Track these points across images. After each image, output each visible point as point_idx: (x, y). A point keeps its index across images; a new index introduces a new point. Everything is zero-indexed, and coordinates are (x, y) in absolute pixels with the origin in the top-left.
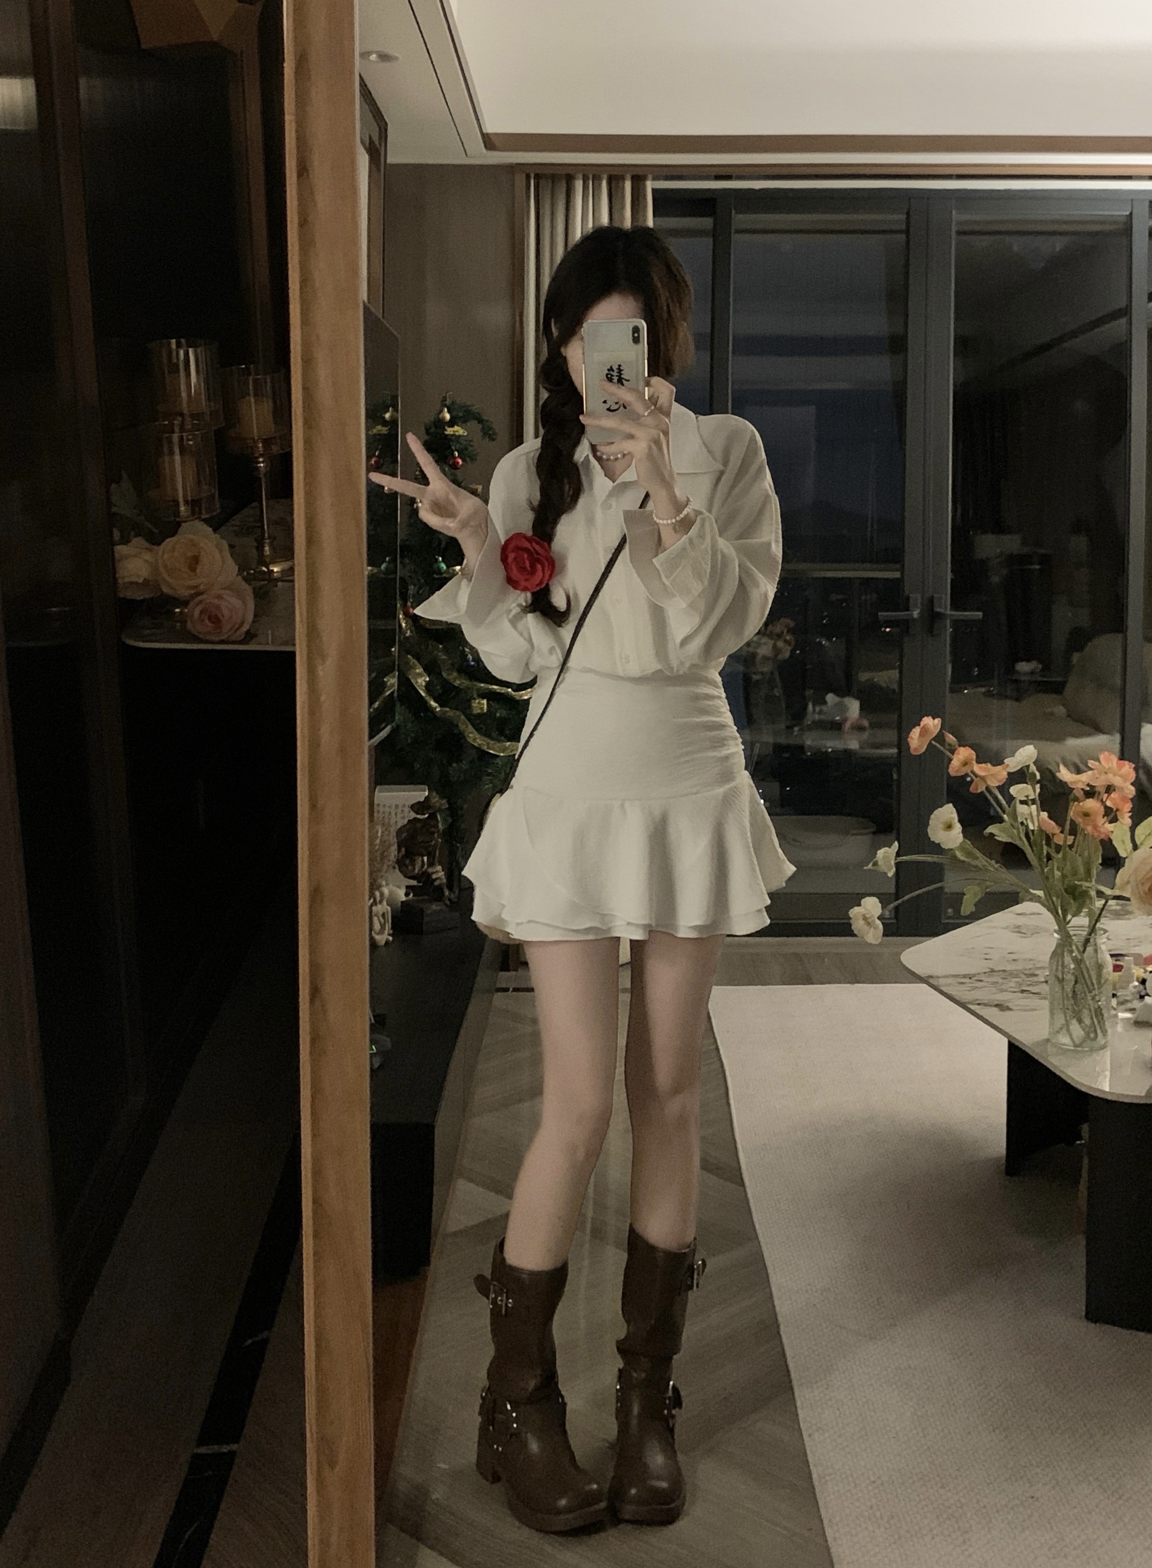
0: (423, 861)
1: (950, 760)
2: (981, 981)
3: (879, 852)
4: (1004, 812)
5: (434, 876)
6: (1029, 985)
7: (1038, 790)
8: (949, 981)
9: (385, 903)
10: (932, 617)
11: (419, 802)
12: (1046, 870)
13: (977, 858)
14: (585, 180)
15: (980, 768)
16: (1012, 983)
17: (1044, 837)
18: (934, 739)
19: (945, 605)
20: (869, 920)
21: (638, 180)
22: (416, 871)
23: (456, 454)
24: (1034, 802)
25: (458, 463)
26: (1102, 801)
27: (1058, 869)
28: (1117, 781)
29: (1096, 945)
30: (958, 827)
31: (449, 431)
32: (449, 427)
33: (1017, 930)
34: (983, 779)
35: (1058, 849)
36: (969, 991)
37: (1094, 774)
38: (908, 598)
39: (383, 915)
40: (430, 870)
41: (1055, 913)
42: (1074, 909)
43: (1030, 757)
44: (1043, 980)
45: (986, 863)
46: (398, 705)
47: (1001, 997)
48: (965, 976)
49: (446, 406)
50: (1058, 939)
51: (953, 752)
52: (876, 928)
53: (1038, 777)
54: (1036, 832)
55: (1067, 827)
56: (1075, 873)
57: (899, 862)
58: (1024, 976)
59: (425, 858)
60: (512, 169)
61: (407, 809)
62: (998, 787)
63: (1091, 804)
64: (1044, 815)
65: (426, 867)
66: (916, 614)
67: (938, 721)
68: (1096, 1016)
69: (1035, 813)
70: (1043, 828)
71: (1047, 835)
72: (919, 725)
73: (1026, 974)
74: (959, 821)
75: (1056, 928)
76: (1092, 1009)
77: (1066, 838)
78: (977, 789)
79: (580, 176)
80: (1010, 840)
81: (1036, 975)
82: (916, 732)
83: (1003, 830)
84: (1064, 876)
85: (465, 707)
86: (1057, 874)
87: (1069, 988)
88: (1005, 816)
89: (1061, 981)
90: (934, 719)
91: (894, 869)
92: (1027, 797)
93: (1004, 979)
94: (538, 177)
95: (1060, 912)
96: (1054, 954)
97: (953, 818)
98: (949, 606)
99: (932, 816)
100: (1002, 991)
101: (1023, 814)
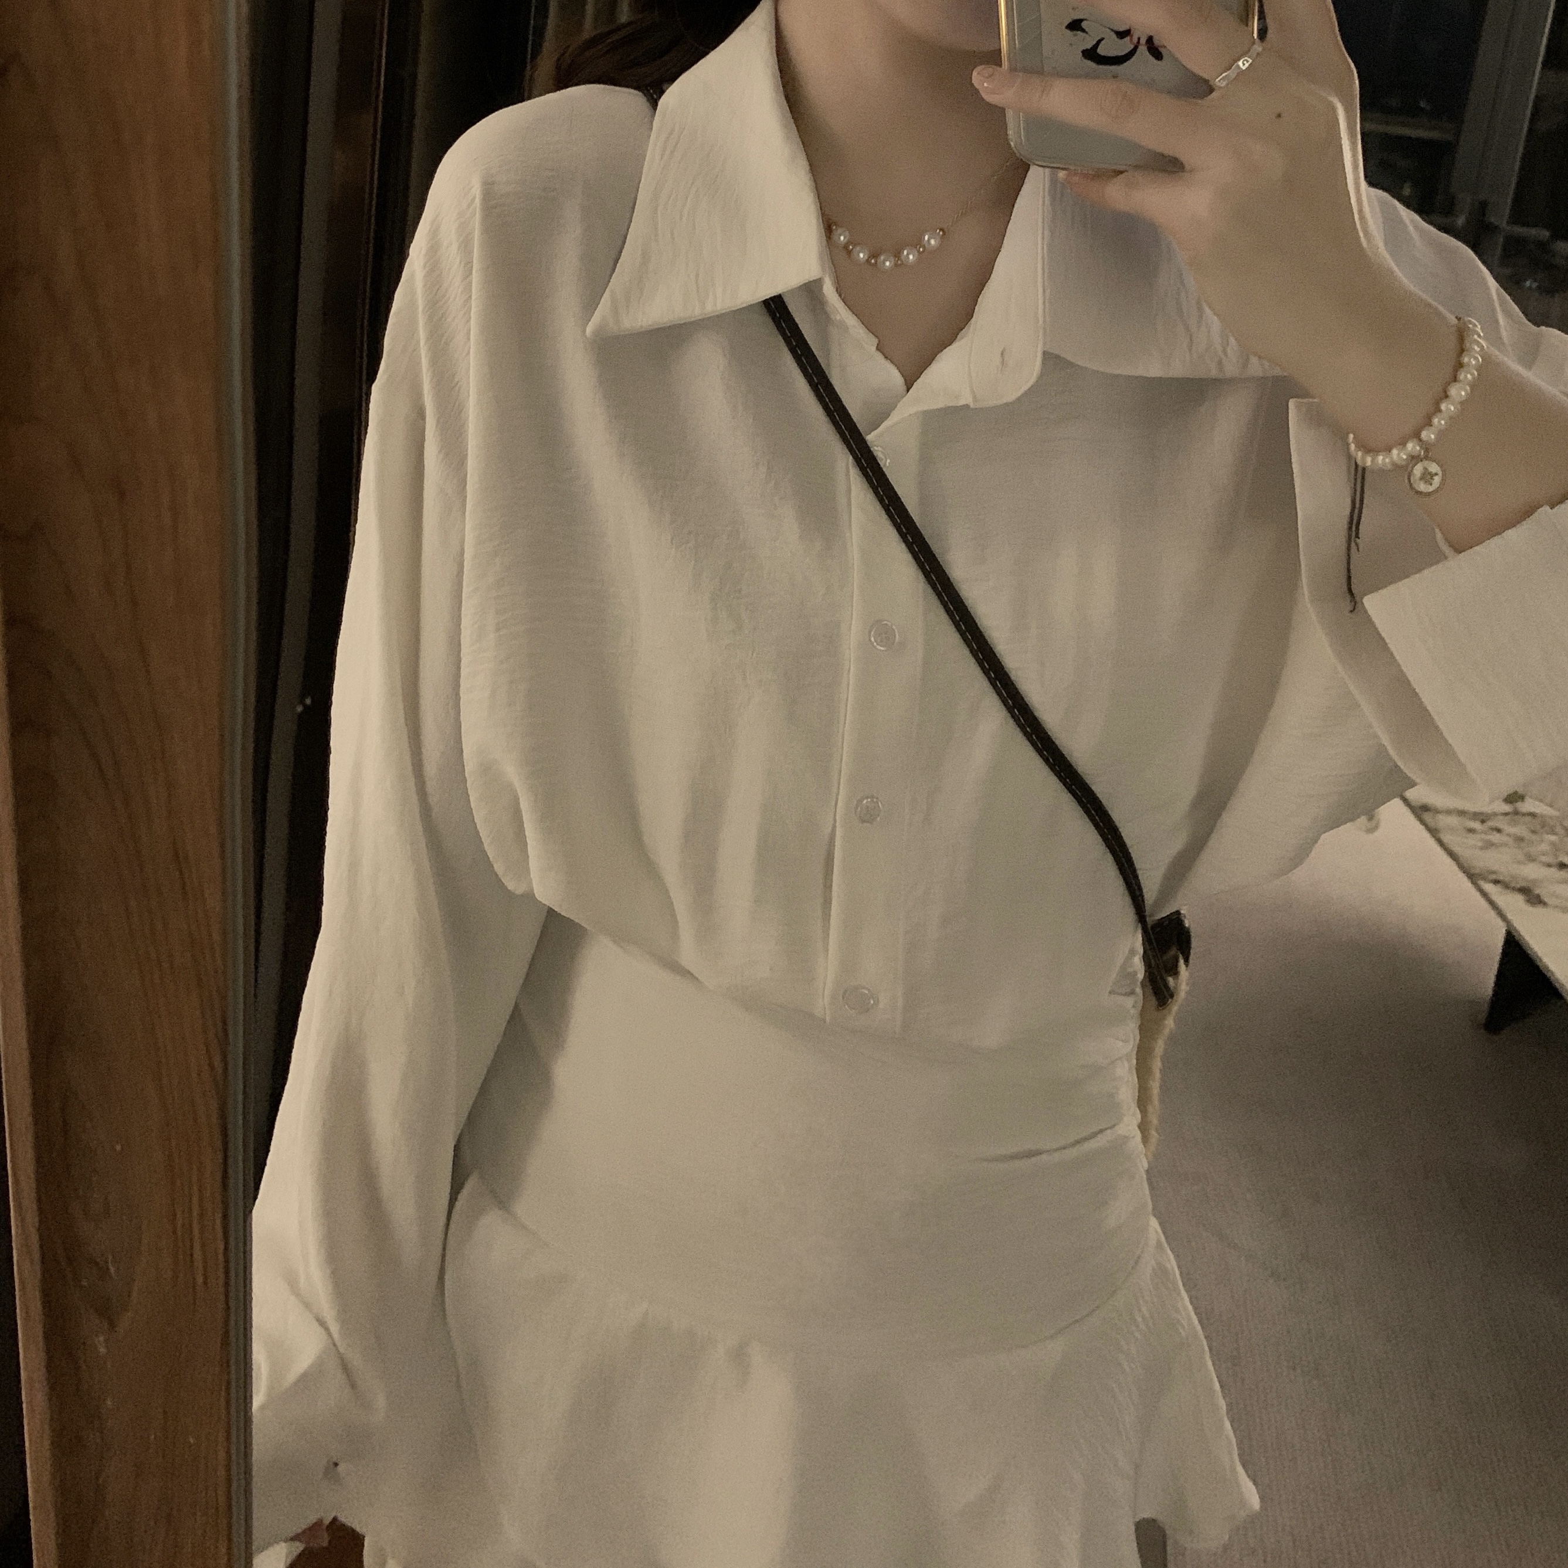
2: (1499, 831)
8: (1453, 820)
16: (1545, 845)
36: (1481, 848)
47: (1531, 872)
48: (1474, 816)
98: (1506, 217)
100: (1531, 859)
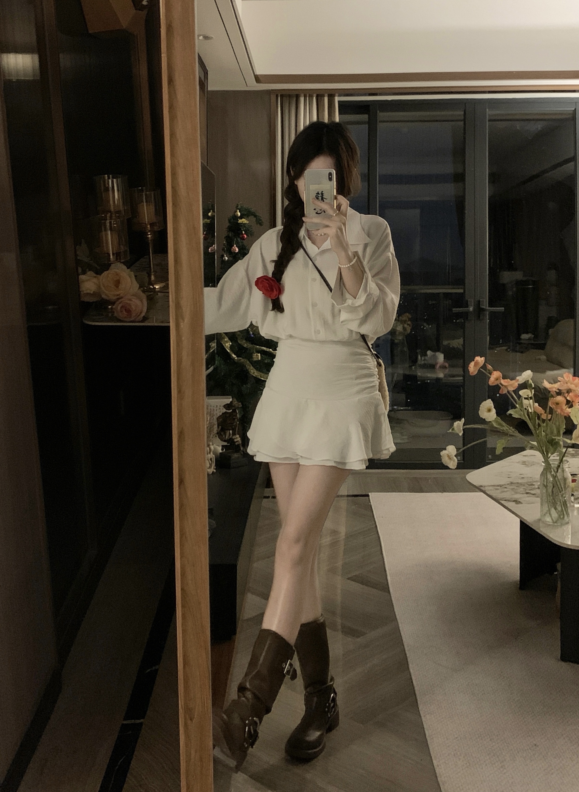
0: (230, 432)
1: (490, 378)
2: (506, 488)
3: (455, 423)
4: (517, 404)
5: (235, 440)
6: (530, 490)
7: (533, 392)
9: (212, 453)
10: (479, 311)
11: (227, 404)
12: (538, 432)
13: (504, 426)
14: (305, 97)
15: (504, 381)
16: (521, 489)
17: (537, 416)
18: (481, 368)
19: (485, 305)
20: (451, 457)
21: (331, 96)
22: (227, 438)
23: (244, 232)
24: (531, 398)
25: (244, 237)
26: (565, 397)
27: (544, 432)
28: (572, 387)
29: (563, 468)
30: (494, 411)
31: (240, 221)
32: (240, 219)
33: (524, 463)
34: (506, 387)
35: (544, 421)
36: (501, 493)
37: (561, 384)
38: (467, 301)
39: (211, 459)
40: (234, 437)
41: (543, 453)
42: (552, 451)
43: (529, 376)
44: (537, 487)
45: (508, 429)
46: (217, 356)
47: (516, 496)
48: (498, 486)
49: (237, 208)
50: (544, 466)
51: (491, 374)
52: (454, 461)
53: (533, 386)
54: (532, 413)
55: (548, 410)
56: (552, 433)
57: (465, 428)
58: (527, 485)
59: (231, 431)
60: (269, 92)
61: (222, 408)
62: (513, 391)
63: (559, 398)
64: (537, 404)
65: (231, 436)
66: (471, 309)
67: (483, 359)
68: (564, 505)
69: (532, 404)
70: (536, 411)
71: (538, 414)
72: (474, 361)
73: (528, 484)
74: (494, 408)
75: (543, 460)
76: (561, 501)
77: (547, 416)
78: (503, 392)
79: (303, 95)
80: (519, 417)
81: (534, 485)
82: (472, 364)
83: (516, 412)
84: (546, 435)
85: (249, 357)
86: (543, 434)
87: (550, 490)
88: (517, 406)
89: (546, 486)
90: (481, 357)
91: (462, 432)
92: (528, 396)
93: (517, 487)
94: (282, 96)
95: (545, 453)
96: (542, 474)
97: (492, 406)
98: (488, 306)
99: (481, 406)
100: (517, 493)
101: (526, 404)
